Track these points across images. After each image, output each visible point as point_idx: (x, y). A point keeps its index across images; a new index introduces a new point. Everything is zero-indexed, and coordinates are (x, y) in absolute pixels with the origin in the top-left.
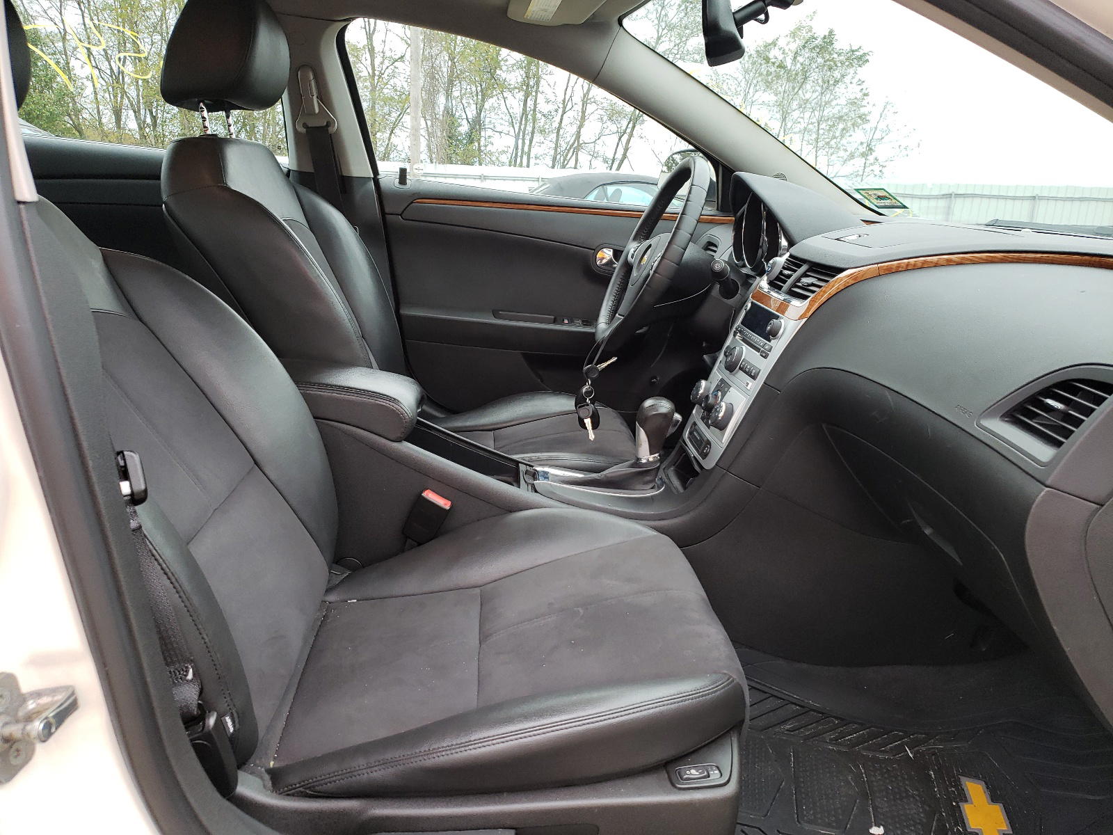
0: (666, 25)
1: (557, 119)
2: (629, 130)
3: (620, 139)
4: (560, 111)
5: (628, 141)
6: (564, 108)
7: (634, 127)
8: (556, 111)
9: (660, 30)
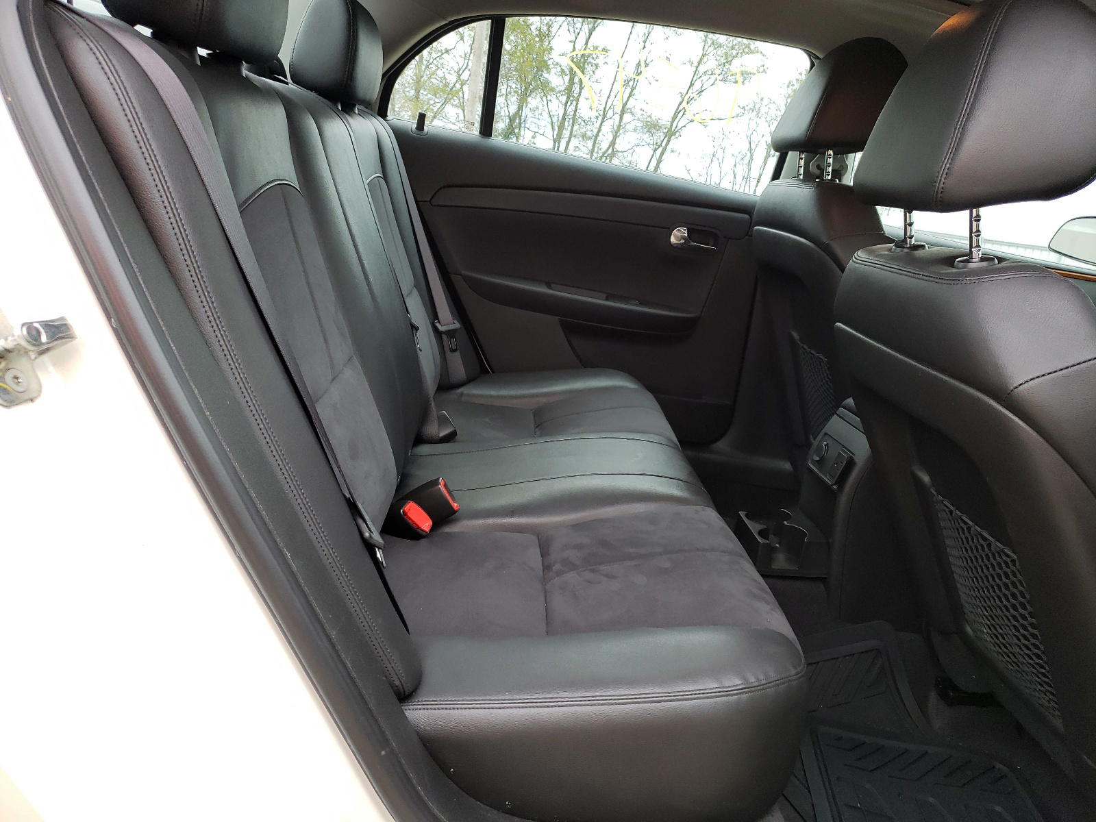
0: (713, 43)
1: (597, 125)
2: (664, 144)
3: (655, 151)
4: (600, 118)
5: (662, 154)
6: (604, 116)
7: (669, 141)
8: (597, 118)
9: (706, 48)
